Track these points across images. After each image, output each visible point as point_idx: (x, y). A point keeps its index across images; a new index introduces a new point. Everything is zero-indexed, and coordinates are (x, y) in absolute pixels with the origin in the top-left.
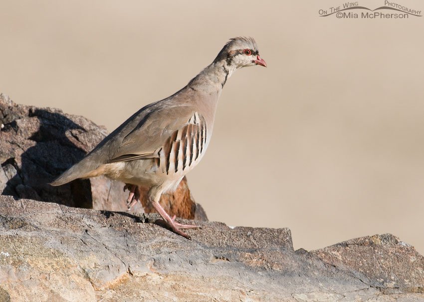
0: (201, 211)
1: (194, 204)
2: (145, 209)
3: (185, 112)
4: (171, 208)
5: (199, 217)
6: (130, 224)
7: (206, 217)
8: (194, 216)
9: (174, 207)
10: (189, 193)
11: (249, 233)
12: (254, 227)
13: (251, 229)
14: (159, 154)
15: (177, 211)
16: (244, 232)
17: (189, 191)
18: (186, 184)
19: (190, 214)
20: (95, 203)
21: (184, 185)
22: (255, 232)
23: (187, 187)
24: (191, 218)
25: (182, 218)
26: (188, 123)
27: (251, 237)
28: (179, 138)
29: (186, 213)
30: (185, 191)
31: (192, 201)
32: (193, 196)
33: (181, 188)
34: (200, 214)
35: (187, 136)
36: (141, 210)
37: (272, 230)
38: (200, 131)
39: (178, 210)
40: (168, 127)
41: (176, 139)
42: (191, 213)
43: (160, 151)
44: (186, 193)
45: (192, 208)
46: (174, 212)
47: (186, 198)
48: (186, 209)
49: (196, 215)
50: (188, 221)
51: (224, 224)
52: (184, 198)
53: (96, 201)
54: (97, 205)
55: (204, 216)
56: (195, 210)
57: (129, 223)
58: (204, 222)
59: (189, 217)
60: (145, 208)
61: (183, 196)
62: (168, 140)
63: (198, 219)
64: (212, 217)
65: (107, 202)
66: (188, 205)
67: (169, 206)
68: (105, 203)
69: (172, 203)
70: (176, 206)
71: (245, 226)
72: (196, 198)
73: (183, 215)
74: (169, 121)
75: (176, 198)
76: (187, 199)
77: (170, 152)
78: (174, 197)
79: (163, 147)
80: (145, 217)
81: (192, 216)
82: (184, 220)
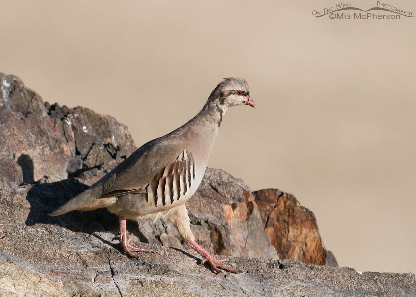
0: (331, 257)
1: (325, 250)
2: (279, 256)
4: (304, 254)
5: (330, 263)
6: (266, 269)
7: (337, 263)
8: (325, 262)
9: (307, 253)
10: (320, 241)
11: (376, 277)
12: (380, 272)
13: (377, 274)
14: (146, 189)
15: (309, 257)
16: (372, 276)
17: (320, 239)
19: (321, 259)
20: (233, 250)
21: (316, 233)
22: (381, 276)
23: (319, 235)
24: (322, 265)
25: (314, 264)
26: (175, 160)
27: (379, 281)
29: (318, 259)
30: (316, 239)
31: (323, 248)
32: (325, 244)
33: (313, 236)
34: (331, 260)
36: (276, 256)
37: (397, 275)
38: (187, 167)
39: (311, 257)
40: (156, 164)
42: (322, 259)
43: (148, 186)
44: (317, 241)
45: (323, 255)
46: (307, 258)
47: (318, 245)
48: (317, 256)
49: (327, 262)
50: (319, 267)
51: (353, 270)
52: (316, 245)
53: (234, 249)
54: (235, 252)
55: (334, 262)
56: (326, 256)
57: (264, 269)
58: (334, 268)
59: (320, 263)
60: (279, 254)
61: (315, 244)
62: (156, 177)
63: (329, 265)
64: (342, 263)
65: (244, 250)
66: (319, 251)
67: (302, 253)
68: (243, 250)
69: (304, 250)
70: (309, 252)
71: (372, 271)
72: (328, 245)
73: (315, 261)
74: (157, 159)
75: (309, 245)
76: (318, 246)
77: (157, 187)
78: (306, 244)
79: (150, 183)
80: (279, 263)
81: (323, 262)
82: (316, 266)
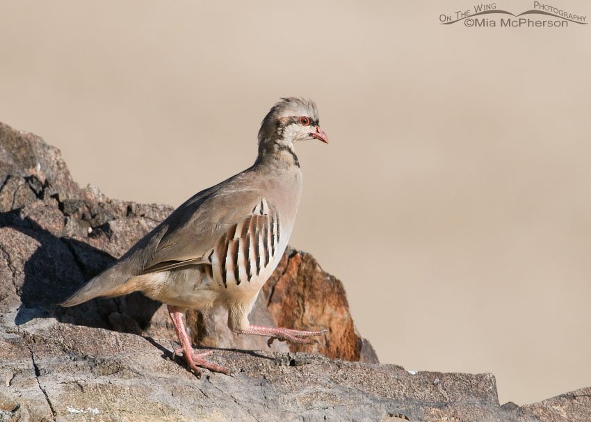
0: (369, 350)
1: (360, 339)
2: (290, 348)
3: (247, 199)
4: (328, 345)
5: (366, 359)
6: (270, 367)
7: (377, 359)
8: (359, 357)
9: (331, 343)
10: (352, 325)
11: (437, 380)
12: (443, 372)
13: (439, 375)
14: (210, 258)
15: (335, 349)
16: (430, 379)
17: (352, 321)
18: (347, 311)
19: (353, 353)
20: (220, 338)
21: (345, 312)
22: (444, 378)
23: (349, 315)
24: (355, 360)
25: (343, 360)
26: (251, 213)
27: (440, 385)
28: (238, 235)
29: (348, 352)
30: (346, 322)
31: (356, 335)
32: (358, 329)
33: (341, 317)
34: (368, 353)
35: (249, 231)
36: (284, 347)
37: (469, 377)
38: (269, 225)
39: (337, 348)
40: (222, 220)
41: (233, 237)
42: (355, 352)
43: (211, 254)
44: (348, 324)
45: (356, 345)
46: (332, 351)
47: (348, 331)
48: (347, 347)
49: (362, 356)
50: (350, 364)
51: (401, 368)
52: (346, 331)
55: (373, 357)
56: (360, 347)
57: (267, 367)
58: (373, 365)
59: (352, 357)
60: (290, 345)
61: (344, 329)
62: (223, 239)
63: (365, 361)
64: (385, 358)
66: (350, 340)
67: (325, 343)
69: (328, 338)
70: (334, 342)
71: (430, 371)
72: (362, 331)
73: (344, 355)
74: (224, 212)
75: (334, 331)
76: (349, 333)
77: (226, 256)
78: (330, 330)
79: (215, 248)
80: (290, 358)
81: (356, 357)
82: (345, 362)
